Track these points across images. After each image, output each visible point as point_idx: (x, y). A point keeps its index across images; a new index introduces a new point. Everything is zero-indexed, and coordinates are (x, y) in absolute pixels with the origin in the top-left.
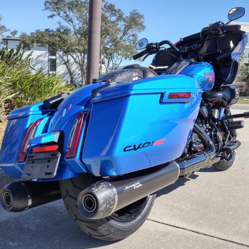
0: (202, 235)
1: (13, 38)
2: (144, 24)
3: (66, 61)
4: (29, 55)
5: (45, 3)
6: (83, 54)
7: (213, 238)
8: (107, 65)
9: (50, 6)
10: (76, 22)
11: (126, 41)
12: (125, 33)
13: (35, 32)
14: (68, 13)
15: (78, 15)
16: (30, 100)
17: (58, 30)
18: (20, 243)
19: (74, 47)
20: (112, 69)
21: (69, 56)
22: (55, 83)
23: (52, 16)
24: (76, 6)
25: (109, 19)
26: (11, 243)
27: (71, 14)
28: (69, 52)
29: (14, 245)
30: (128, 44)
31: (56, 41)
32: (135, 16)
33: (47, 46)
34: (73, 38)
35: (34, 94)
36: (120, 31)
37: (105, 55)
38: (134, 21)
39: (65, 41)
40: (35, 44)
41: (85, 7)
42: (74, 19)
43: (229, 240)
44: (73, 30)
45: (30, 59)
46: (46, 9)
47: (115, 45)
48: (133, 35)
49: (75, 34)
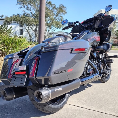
0: (92, 111)
1: (1, 19)
2: (66, 11)
3: (28, 30)
4: (11, 28)
5: (17, 2)
6: (36, 27)
7: (97, 112)
8: (48, 31)
9: (19, 3)
10: (32, 10)
11: (57, 20)
12: (57, 16)
13: (12, 16)
14: (28, 6)
15: (33, 7)
16: (11, 49)
17: (24, 15)
18: (11, 114)
19: (32, 23)
20: (50, 34)
21: (29, 27)
22: (23, 41)
23: (21, 8)
24: (32, 2)
25: (49, 9)
26: (7, 114)
27: (30, 7)
28: (29, 25)
29: (8, 115)
30: (58, 21)
31: (23, 20)
32: (62, 7)
33: (18, 22)
34: (31, 18)
35: (13, 47)
36: (54, 14)
37: (47, 26)
38: (62, 9)
39: (27, 20)
40: (12, 22)
41: (37, 3)
42: (32, 9)
43: (104, 112)
44: (31, 14)
45: (11, 30)
46: (18, 4)
47: (52, 22)
48: (61, 17)
49: (32, 16)
